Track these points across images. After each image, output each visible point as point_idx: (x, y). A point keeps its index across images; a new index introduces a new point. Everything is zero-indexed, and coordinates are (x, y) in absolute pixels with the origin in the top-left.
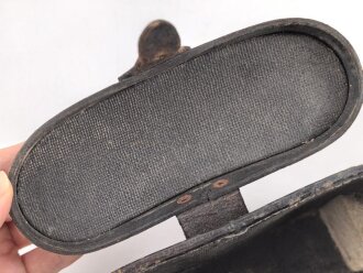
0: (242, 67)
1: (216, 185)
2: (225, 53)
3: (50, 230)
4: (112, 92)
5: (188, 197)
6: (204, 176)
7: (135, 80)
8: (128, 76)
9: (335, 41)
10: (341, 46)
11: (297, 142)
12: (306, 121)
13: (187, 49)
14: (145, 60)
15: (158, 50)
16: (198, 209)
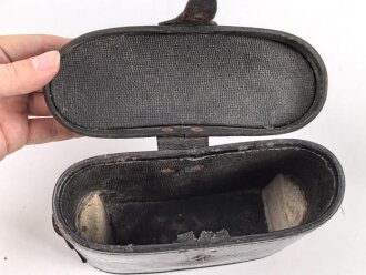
0: (246, 56)
1: (194, 129)
2: (239, 40)
3: (64, 110)
4: (151, 30)
5: (170, 129)
6: (188, 120)
7: (171, 29)
8: (168, 24)
9: (317, 65)
10: (320, 70)
11: (262, 124)
12: (273, 113)
13: (216, 24)
14: (187, 16)
15: (199, 12)
16: (175, 139)
